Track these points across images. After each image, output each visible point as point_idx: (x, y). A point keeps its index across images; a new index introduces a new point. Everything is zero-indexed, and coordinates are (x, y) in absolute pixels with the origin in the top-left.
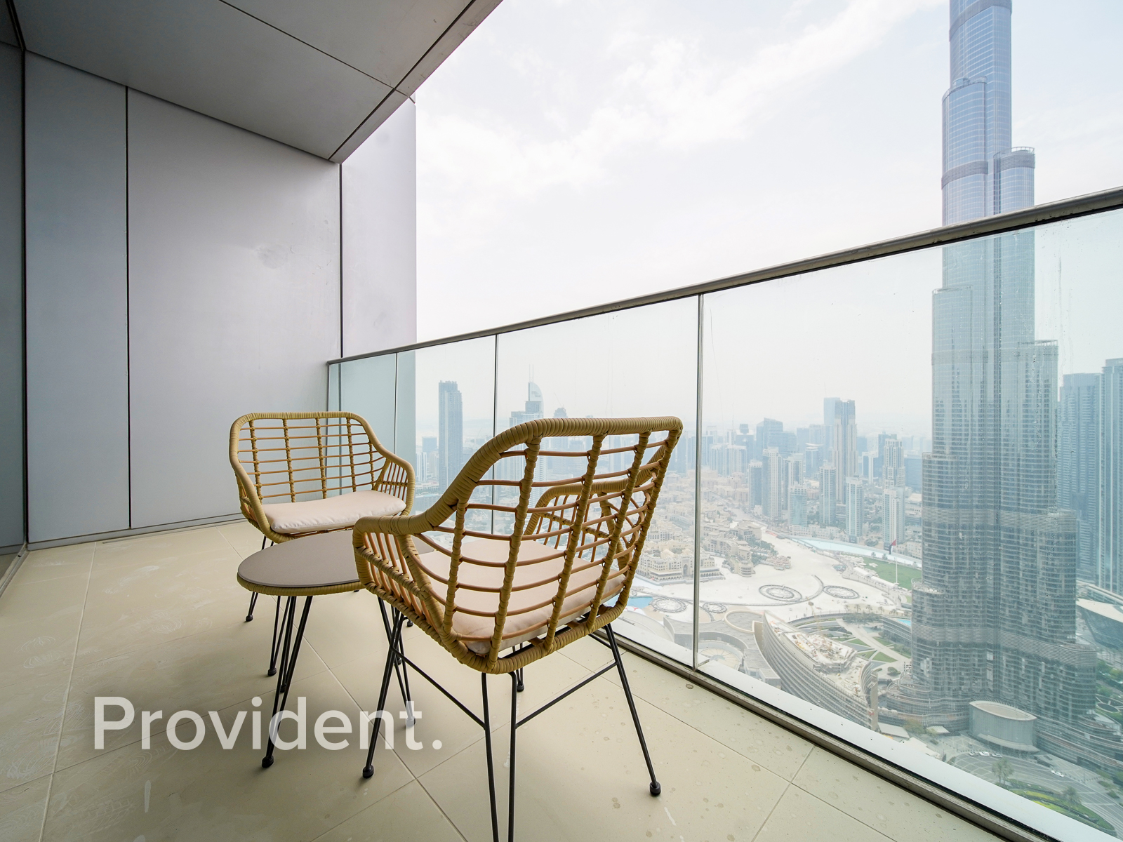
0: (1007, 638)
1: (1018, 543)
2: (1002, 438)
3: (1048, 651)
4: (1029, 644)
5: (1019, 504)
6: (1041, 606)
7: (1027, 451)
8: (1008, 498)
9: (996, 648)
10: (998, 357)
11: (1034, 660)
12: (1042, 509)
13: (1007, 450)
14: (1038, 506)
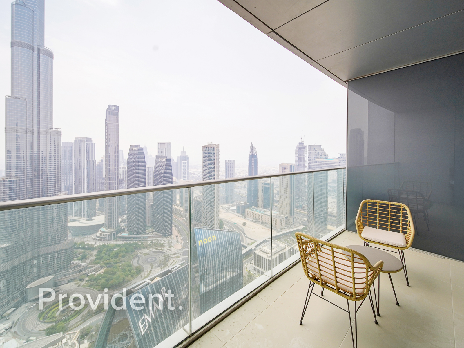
0: (43, 250)
1: (47, 209)
2: (40, 167)
3: (58, 247)
4: (51, 249)
5: (47, 194)
6: (56, 231)
7: (50, 171)
8: (43, 192)
9: (38, 257)
10: (38, 133)
11: (53, 254)
12: (56, 194)
13: (43, 172)
14: (54, 193)
